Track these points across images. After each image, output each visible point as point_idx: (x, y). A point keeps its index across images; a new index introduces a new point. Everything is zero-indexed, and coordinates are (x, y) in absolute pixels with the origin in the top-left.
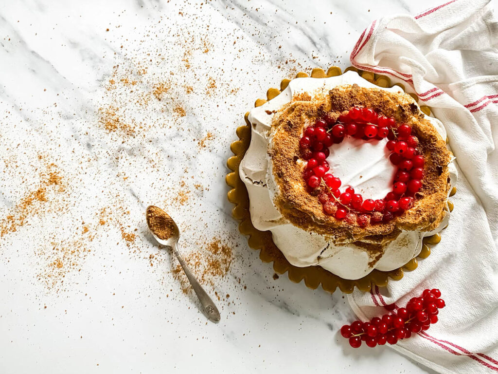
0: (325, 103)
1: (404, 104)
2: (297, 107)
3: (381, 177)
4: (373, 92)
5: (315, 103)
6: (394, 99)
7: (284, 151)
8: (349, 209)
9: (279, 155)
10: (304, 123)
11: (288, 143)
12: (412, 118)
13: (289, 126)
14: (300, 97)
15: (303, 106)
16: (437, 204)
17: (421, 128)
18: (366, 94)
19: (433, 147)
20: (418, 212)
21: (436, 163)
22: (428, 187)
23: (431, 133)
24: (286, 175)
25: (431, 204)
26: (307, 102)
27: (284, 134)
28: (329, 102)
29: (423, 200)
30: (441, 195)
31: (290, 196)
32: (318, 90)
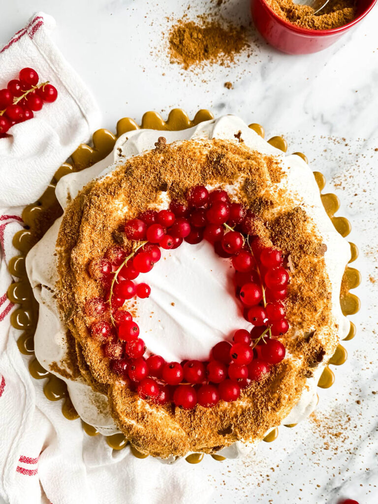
0: (275, 205)
1: (320, 337)
2: (253, 161)
3: (183, 336)
4: (323, 281)
5: (269, 190)
6: (323, 320)
7: (170, 163)
8: (110, 300)
9: (162, 158)
10: (231, 183)
11: (187, 166)
12: (300, 358)
13: (217, 158)
14: (274, 166)
15: (258, 170)
16: (165, 442)
17: (288, 378)
18: (315, 270)
19: (262, 409)
20: (140, 415)
21: (237, 421)
22: (194, 419)
23: (284, 398)
24: (131, 179)
25: (162, 433)
26: (267, 176)
27: (201, 154)
28: (279, 213)
29: (169, 418)
30: (184, 445)
31: (98, 196)
32: (298, 197)
